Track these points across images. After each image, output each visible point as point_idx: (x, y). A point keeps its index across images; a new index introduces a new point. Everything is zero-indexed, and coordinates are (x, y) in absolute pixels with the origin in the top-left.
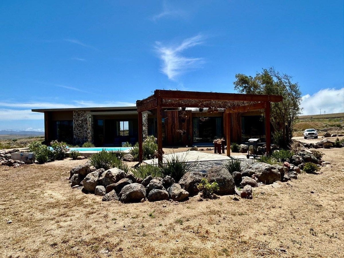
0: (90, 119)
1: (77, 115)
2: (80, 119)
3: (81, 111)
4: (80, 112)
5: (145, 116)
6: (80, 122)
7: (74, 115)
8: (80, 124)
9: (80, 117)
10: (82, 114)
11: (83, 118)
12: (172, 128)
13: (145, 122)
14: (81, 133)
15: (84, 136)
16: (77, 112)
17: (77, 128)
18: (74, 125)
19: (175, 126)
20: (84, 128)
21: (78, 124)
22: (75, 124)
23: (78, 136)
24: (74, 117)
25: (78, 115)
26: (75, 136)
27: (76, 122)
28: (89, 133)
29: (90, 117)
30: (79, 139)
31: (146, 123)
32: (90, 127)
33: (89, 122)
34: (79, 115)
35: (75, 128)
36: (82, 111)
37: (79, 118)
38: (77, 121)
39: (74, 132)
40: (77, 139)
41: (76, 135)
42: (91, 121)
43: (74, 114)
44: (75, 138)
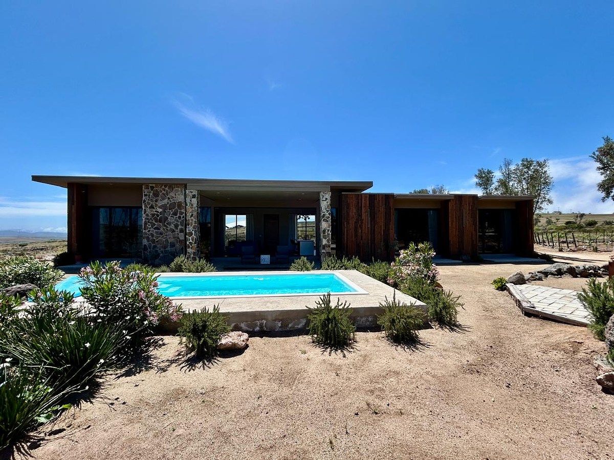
0: (194, 201)
1: (151, 194)
2: (160, 203)
3: (162, 184)
4: (159, 189)
5: (326, 199)
6: (160, 210)
7: (145, 195)
8: (158, 216)
9: (159, 198)
10: (163, 194)
11: (166, 201)
12: (356, 228)
13: (328, 211)
14: (161, 234)
15: (167, 241)
16: (152, 188)
17: (151, 223)
18: (144, 215)
19: (362, 223)
20: (169, 224)
21: (153, 215)
22: (147, 215)
23: (153, 241)
24: (144, 198)
25: (154, 194)
26: (145, 242)
27: (148, 210)
28: (191, 234)
29: (194, 196)
30: (155, 247)
31: (329, 214)
32: (192, 220)
33: (192, 208)
34: (156, 195)
35: (146, 224)
36: (165, 186)
37: (156, 201)
38: (152, 207)
39: (144, 231)
40: (150, 248)
41: (148, 238)
42: (195, 205)
43: (145, 191)
44: (145, 245)
